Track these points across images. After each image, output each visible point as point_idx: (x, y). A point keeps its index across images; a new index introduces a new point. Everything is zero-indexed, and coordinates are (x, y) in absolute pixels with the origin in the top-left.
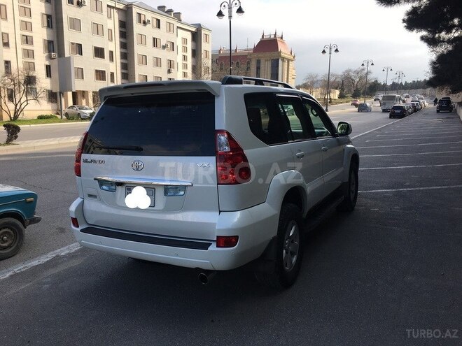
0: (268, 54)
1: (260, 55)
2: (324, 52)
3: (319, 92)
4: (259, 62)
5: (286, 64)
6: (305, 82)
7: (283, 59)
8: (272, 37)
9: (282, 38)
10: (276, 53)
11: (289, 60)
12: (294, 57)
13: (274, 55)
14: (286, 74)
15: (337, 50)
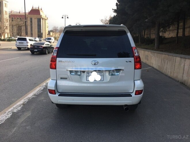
0: (36, 16)
1: (32, 16)
2: (62, 18)
3: (58, 34)
4: (31, 19)
5: (44, 21)
6: (52, 29)
7: (43, 19)
8: (37, 8)
9: (41, 9)
10: (39, 16)
11: (45, 19)
12: (47, 18)
13: (38, 16)
14: (44, 26)
15: (68, 18)
